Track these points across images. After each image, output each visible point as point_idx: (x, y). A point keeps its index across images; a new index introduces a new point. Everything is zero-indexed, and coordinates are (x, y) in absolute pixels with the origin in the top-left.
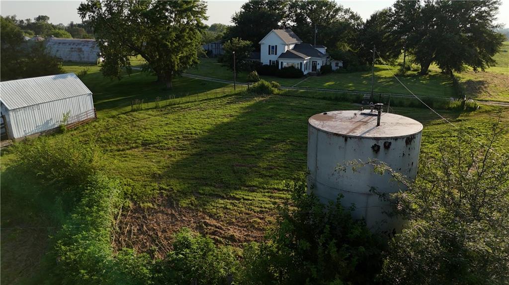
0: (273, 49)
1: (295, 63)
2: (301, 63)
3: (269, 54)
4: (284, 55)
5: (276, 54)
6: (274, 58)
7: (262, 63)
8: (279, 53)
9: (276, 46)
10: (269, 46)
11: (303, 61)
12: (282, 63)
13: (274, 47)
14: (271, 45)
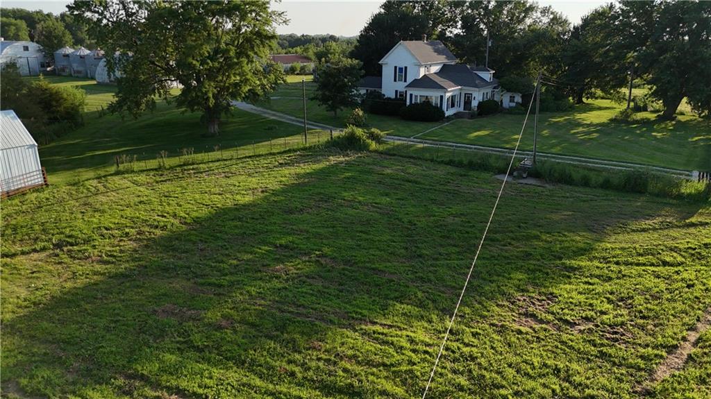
0: (401, 73)
1: (433, 95)
2: (442, 97)
3: (395, 80)
4: (417, 83)
5: (405, 81)
6: (401, 86)
7: (384, 95)
8: (410, 79)
9: (406, 68)
10: (396, 67)
11: (445, 93)
12: (411, 95)
13: (402, 68)
14: (399, 66)
